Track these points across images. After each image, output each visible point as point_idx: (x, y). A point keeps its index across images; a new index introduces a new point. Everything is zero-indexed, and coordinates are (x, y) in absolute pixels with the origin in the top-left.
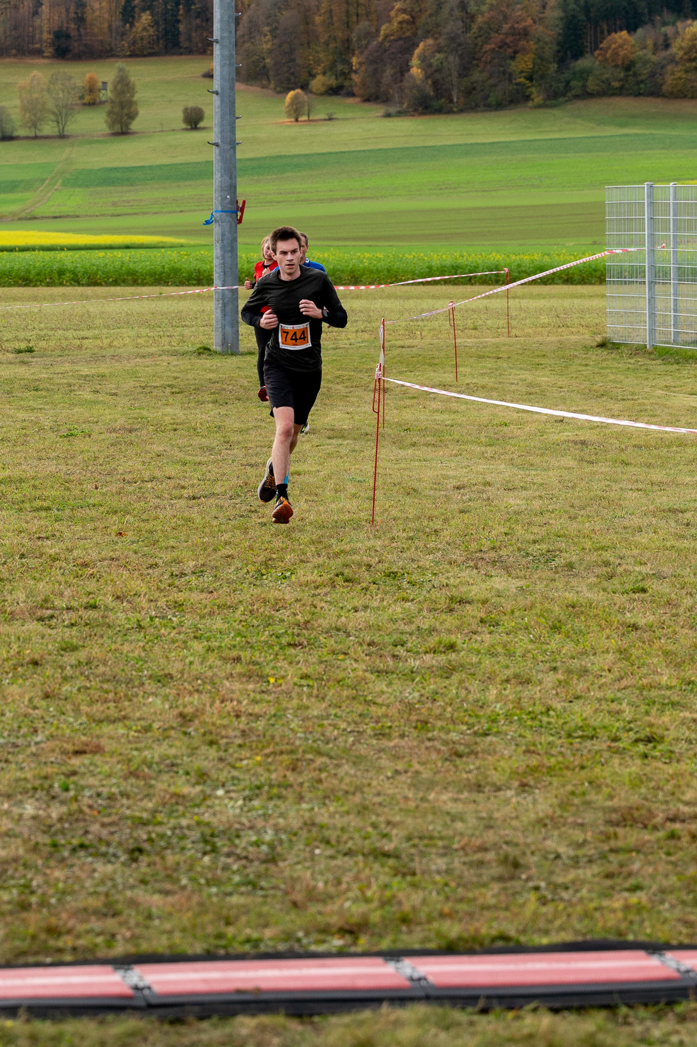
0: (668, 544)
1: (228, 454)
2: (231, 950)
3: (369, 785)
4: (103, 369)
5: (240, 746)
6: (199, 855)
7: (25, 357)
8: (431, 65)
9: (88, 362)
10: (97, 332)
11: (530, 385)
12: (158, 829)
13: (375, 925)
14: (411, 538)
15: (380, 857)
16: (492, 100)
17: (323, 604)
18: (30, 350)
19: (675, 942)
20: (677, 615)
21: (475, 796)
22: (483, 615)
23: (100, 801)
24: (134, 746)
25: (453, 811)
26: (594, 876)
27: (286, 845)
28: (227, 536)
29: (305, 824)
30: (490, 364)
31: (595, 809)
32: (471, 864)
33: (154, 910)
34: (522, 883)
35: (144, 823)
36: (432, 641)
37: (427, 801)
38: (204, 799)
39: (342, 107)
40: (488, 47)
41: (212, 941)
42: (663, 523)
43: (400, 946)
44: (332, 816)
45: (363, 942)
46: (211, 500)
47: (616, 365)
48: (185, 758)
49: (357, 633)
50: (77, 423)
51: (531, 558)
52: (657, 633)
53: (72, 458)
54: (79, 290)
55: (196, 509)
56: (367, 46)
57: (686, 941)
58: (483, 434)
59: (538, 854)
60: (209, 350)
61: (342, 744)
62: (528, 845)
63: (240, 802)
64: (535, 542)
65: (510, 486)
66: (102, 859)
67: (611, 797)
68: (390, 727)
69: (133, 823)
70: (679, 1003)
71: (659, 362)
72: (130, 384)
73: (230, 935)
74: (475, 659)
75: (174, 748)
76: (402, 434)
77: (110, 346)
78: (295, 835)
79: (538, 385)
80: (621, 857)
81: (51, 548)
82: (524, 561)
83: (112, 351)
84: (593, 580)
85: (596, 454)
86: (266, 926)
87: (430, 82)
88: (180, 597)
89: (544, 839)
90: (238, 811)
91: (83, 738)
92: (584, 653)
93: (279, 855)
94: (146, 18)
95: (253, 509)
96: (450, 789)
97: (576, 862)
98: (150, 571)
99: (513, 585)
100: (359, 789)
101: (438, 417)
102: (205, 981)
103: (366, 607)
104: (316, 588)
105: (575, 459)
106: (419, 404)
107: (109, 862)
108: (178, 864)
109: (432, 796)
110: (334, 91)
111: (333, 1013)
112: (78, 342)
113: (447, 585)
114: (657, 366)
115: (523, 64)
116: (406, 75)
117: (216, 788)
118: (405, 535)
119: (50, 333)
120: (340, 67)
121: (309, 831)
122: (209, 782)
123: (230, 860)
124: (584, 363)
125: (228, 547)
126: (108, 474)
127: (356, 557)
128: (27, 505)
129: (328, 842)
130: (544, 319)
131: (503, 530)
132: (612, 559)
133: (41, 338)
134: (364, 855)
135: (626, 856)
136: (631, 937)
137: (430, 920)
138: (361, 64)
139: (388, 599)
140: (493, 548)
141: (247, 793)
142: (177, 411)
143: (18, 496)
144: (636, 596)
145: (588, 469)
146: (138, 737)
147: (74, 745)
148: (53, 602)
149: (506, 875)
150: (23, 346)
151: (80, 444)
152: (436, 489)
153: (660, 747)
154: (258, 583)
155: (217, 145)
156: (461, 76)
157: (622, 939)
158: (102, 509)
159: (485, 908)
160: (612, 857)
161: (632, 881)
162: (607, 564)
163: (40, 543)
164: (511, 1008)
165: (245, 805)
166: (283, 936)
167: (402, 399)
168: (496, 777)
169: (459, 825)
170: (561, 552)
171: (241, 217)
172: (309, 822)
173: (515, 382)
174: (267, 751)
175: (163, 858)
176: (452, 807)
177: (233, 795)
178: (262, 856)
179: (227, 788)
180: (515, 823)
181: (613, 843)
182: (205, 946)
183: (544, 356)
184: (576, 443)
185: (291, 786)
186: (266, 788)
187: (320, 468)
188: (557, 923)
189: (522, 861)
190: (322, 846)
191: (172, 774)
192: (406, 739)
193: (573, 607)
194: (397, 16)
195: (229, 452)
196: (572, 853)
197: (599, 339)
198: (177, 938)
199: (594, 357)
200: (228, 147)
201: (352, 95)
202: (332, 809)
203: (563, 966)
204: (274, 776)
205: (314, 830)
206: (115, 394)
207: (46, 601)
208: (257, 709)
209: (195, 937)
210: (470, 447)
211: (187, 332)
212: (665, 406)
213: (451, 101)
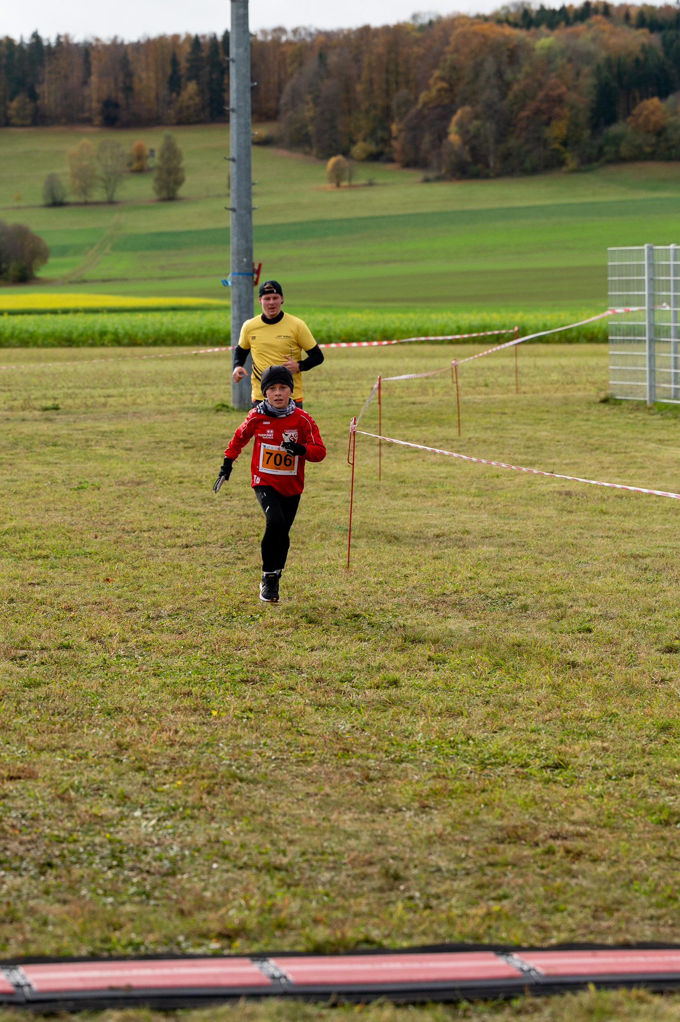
0: (621, 587)
1: (227, 506)
2: (114, 953)
3: (277, 806)
4: (123, 425)
5: (166, 772)
6: (105, 869)
7: (50, 414)
8: (468, 132)
9: (110, 419)
10: (121, 390)
11: (529, 439)
12: (71, 846)
13: (251, 930)
14: (381, 583)
15: (272, 870)
16: (528, 165)
17: (282, 644)
18: (56, 408)
19: (525, 945)
20: (616, 653)
21: (375, 816)
22: (432, 654)
23: (24, 822)
24: (66, 772)
25: (349, 830)
26: (467, 887)
27: (187, 860)
28: (207, 582)
29: (209, 841)
30: (495, 419)
31: (486, 828)
32: (355, 878)
33: (51, 917)
34: (399, 893)
35: (60, 841)
36: (378, 678)
37: (329, 820)
38: (121, 819)
39: (382, 173)
40: (524, 114)
41: (98, 944)
42: (623, 569)
43: (270, 948)
44: (236, 834)
45: (238, 944)
46: (202, 549)
47: (616, 420)
48: (111, 783)
49: (309, 670)
50: (89, 476)
51: (490, 600)
52: (595, 670)
53: (78, 510)
54: (120, 350)
55: (187, 557)
56: (406, 113)
57: (538, 944)
58: (474, 485)
59: (420, 867)
60: (227, 407)
61: (263, 770)
62: (411, 859)
63: (154, 822)
64: (496, 586)
65: (488, 534)
66: (13, 872)
67: (502, 816)
68: (313, 755)
69: (50, 841)
70: (516, 998)
71: (659, 416)
72: (147, 438)
73: (114, 940)
74: (414, 693)
75: (104, 773)
76: (397, 485)
77: (134, 404)
78: (198, 851)
79: (537, 439)
80: (497, 870)
81: (39, 593)
82: (482, 603)
83: (134, 408)
84: (544, 620)
85: (578, 504)
86: (151, 931)
87: (467, 148)
88: (149, 637)
89: (430, 854)
90: (150, 830)
91: (19, 765)
92: (520, 688)
93: (179, 869)
94: (191, 87)
95: (240, 556)
96: (354, 810)
97: (454, 875)
98: (128, 614)
99: (467, 625)
100: (267, 810)
101: (435, 470)
102: (82, 979)
103: (323, 646)
104: (280, 629)
105: (556, 509)
106: (419, 458)
107: (21, 875)
108: (82, 877)
109: (334, 817)
110: (374, 157)
111: (195, 1007)
112: (103, 400)
113: (404, 626)
114: (656, 421)
115: (558, 130)
116: (445, 142)
117: (135, 810)
118: (376, 579)
119: (77, 391)
120: (380, 134)
121: (212, 848)
122: (129, 804)
123: (131, 874)
124: (585, 418)
125: (206, 592)
126: (111, 524)
127: (324, 601)
128: (26, 554)
129: (226, 857)
130: (555, 376)
131: (469, 575)
132: (564, 602)
133: (68, 396)
134: (257, 868)
135: (502, 869)
136: (486, 941)
137: (303, 926)
138: (400, 131)
139: (347, 639)
140: (455, 592)
141: (162, 814)
142: (186, 465)
143: (20, 545)
144: (580, 636)
145: (566, 517)
146: (72, 764)
147: (9, 771)
148: (29, 643)
149: (386, 887)
150: (49, 404)
151: (88, 496)
152: (416, 537)
153: (565, 773)
154: (228, 625)
155: (233, 210)
156: (498, 142)
157: (477, 942)
158: (98, 557)
159: (357, 915)
160: (489, 871)
161: (500, 892)
162: (559, 606)
163: (30, 588)
164: (358, 1003)
165: (158, 825)
166: (164, 940)
167: (404, 453)
168: (400, 799)
169: (353, 843)
170: (518, 595)
171: (257, 279)
172: (213, 839)
173: (515, 436)
174: (189, 776)
175: (69, 872)
176: (350, 827)
177: (149, 815)
178: (164, 870)
179: (145, 810)
180: (405, 840)
181: (491, 858)
182: (90, 949)
183: (548, 411)
184: (560, 493)
185: (204, 807)
186: (181, 809)
187: (311, 518)
188: (422, 928)
189: (402, 874)
190: (221, 861)
191: (97, 797)
192: (325, 765)
193: (519, 646)
194: (435, 83)
195: (229, 503)
196: (452, 866)
197: (602, 395)
198: (66, 942)
199: (596, 413)
200: (244, 212)
201: (391, 160)
202: (238, 828)
203: (416, 965)
204: (190, 799)
205: (217, 846)
206: (130, 449)
207: (23, 642)
208: (192, 739)
209: (81, 941)
210: (460, 498)
211: (208, 390)
212: (655, 459)
213: (488, 166)
